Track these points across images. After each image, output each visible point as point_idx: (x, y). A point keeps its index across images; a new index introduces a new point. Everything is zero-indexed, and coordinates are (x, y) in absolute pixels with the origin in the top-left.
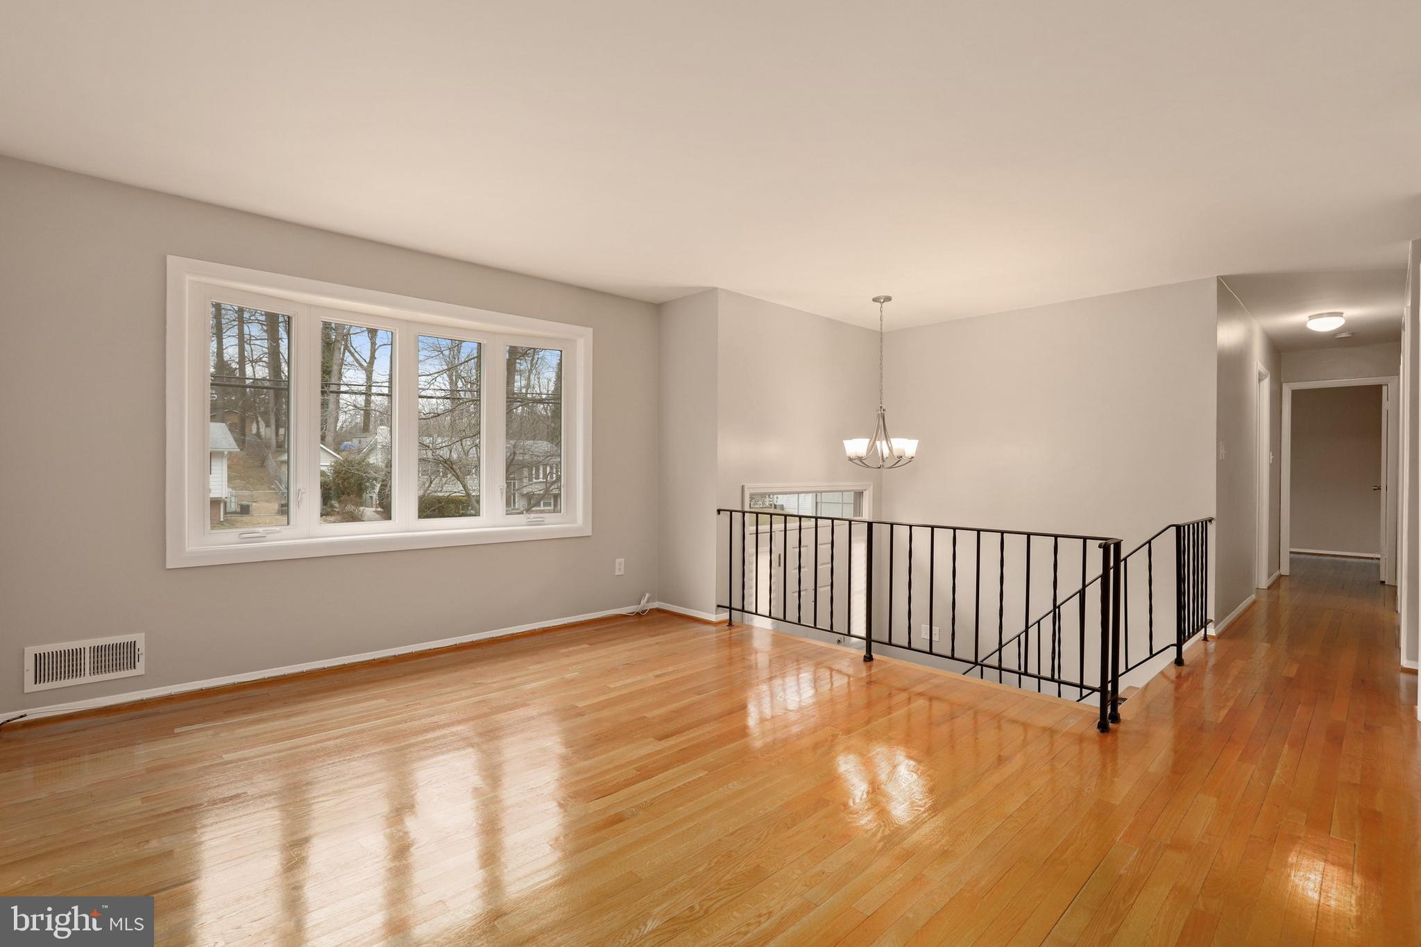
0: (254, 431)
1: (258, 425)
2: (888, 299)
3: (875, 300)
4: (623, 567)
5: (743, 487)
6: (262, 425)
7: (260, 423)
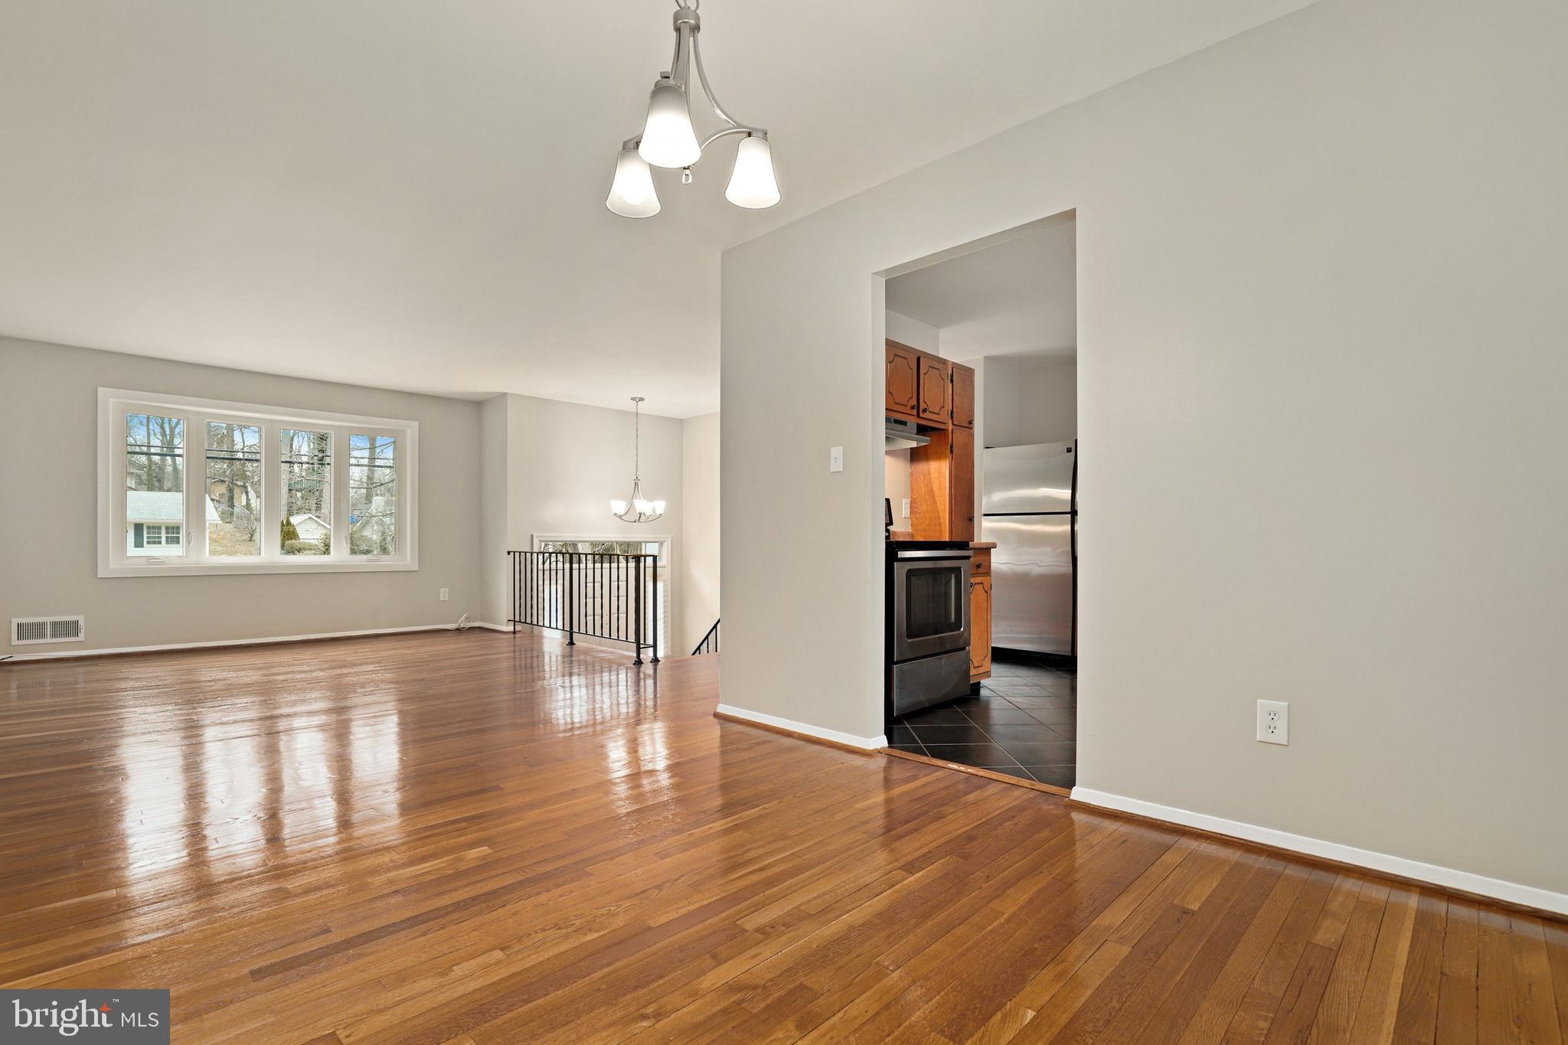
0: (244, 503)
1: (247, 496)
2: (642, 399)
3: (633, 399)
4: (447, 595)
5: (532, 536)
6: (252, 495)
7: (249, 494)
